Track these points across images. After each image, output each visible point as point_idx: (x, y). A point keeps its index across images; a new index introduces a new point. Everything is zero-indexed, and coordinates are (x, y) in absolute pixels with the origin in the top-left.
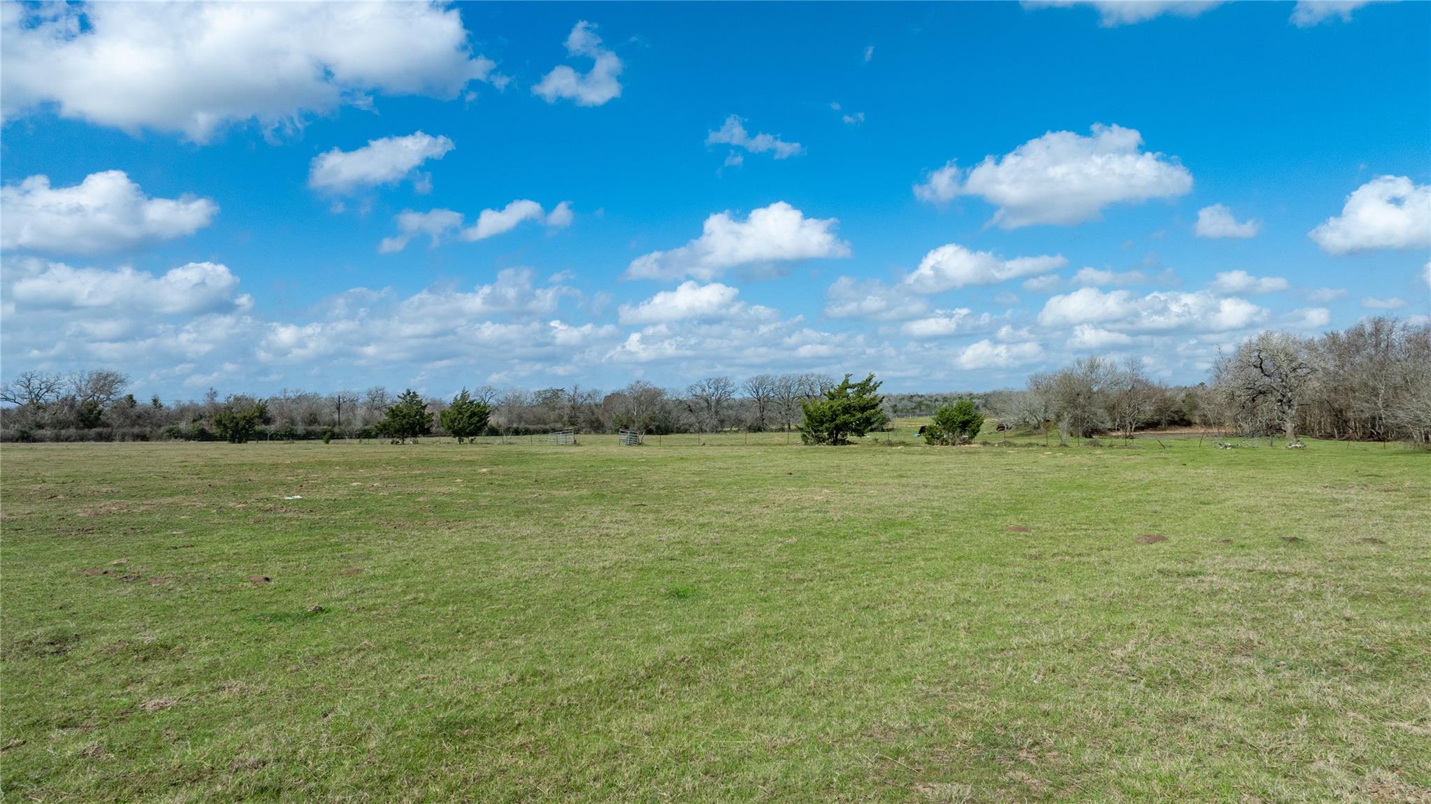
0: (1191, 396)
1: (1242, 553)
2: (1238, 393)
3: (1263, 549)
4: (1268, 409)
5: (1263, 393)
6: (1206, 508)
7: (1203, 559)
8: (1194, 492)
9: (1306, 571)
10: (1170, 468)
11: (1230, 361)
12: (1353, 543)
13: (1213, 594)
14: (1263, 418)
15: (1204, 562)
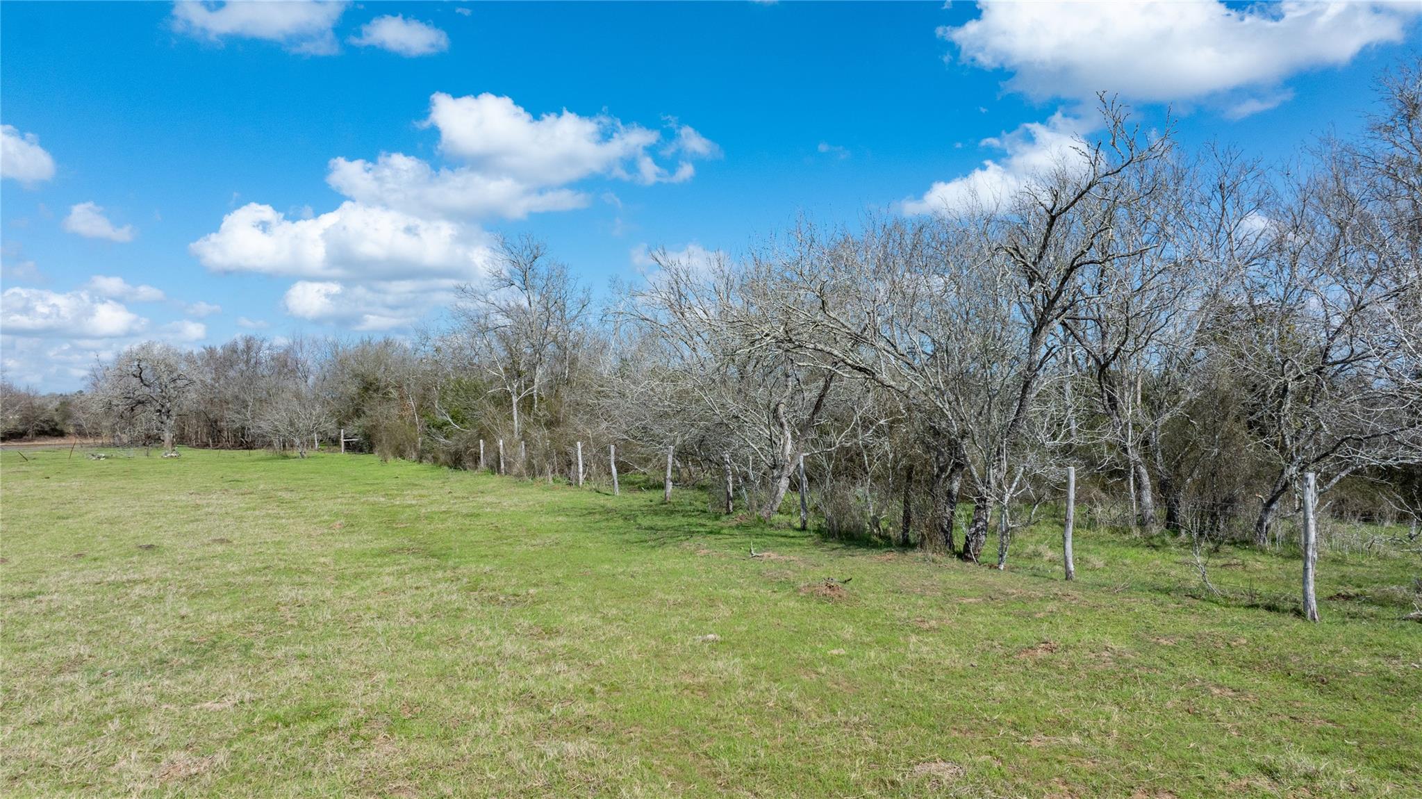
0: (65, 404)
1: (93, 566)
2: (115, 402)
3: (117, 559)
4: (146, 419)
5: (142, 403)
6: (62, 523)
7: (47, 577)
8: (53, 507)
9: (154, 576)
10: (30, 483)
11: (108, 369)
12: (203, 545)
13: (49, 614)
14: (140, 429)
15: (47, 580)
